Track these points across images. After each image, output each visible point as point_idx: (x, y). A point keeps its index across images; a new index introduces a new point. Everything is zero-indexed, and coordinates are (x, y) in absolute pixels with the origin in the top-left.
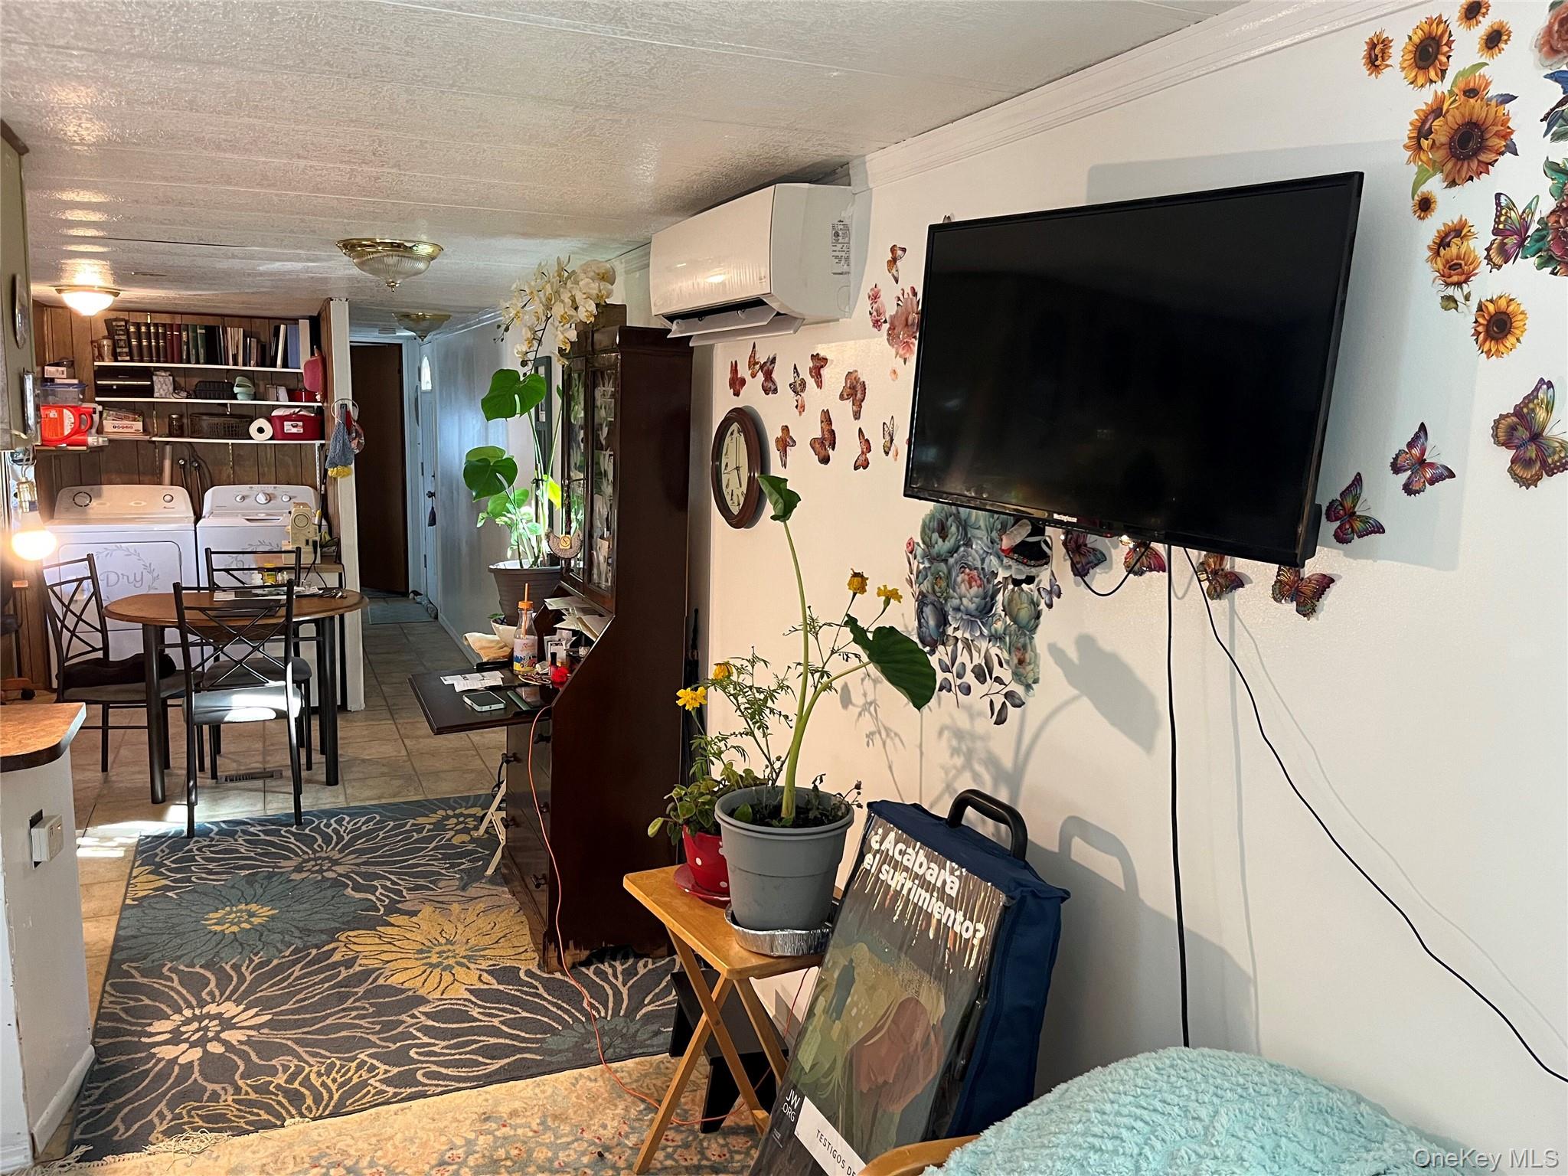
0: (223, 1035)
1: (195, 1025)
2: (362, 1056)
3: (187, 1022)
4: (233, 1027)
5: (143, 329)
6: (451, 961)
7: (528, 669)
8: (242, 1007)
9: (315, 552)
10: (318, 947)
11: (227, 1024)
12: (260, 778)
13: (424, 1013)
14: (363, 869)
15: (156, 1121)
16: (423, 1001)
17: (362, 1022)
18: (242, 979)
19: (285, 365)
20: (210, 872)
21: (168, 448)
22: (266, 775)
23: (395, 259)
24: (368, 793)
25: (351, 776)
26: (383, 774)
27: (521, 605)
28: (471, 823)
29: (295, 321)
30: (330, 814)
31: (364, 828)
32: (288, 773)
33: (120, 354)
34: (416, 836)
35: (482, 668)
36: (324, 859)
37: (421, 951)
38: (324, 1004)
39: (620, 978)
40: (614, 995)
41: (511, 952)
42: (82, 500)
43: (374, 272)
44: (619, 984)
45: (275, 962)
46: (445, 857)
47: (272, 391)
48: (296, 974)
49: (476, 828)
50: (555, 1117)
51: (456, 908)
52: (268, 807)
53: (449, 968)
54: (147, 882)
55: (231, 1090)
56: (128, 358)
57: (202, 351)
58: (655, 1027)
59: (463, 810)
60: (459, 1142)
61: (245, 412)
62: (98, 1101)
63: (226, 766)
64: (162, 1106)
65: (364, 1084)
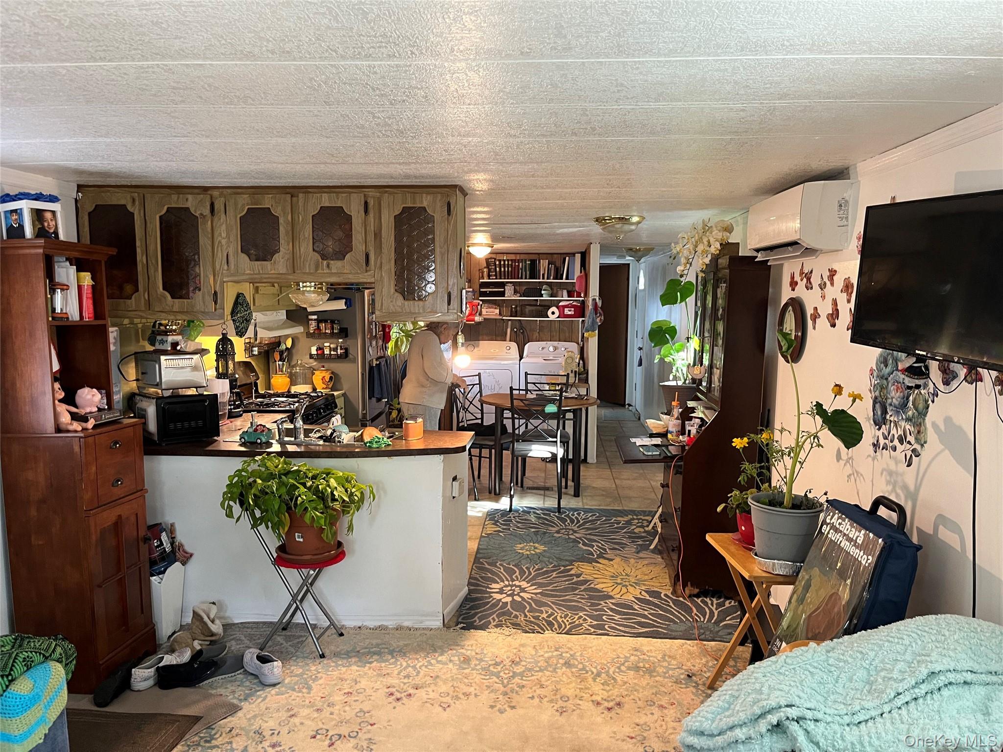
0: (521, 594)
1: (509, 588)
2: (581, 614)
3: (506, 586)
4: (526, 592)
5: (502, 263)
6: (627, 583)
7: (675, 438)
8: (529, 585)
9: (576, 377)
10: (564, 566)
11: (523, 590)
12: (542, 489)
13: (612, 603)
14: (588, 537)
15: (492, 621)
16: (611, 597)
17: (582, 601)
18: (530, 573)
19: (567, 278)
20: (518, 527)
21: (510, 322)
22: (546, 489)
23: (620, 225)
24: (594, 503)
25: (586, 494)
26: (603, 495)
27: (673, 403)
28: (645, 523)
29: (574, 254)
30: (575, 510)
31: (590, 518)
32: (556, 489)
33: (491, 276)
34: (616, 526)
35: (652, 436)
36: (570, 529)
37: (613, 577)
38: (565, 590)
39: (715, 606)
40: (710, 613)
41: (659, 585)
43: (610, 232)
44: (714, 609)
45: (545, 569)
46: (630, 537)
47: (560, 292)
48: (554, 576)
49: (648, 526)
50: (670, 657)
51: (632, 561)
52: (546, 503)
53: (626, 586)
54: (491, 529)
55: (523, 615)
56: (495, 277)
57: (528, 273)
58: (730, 631)
59: (641, 517)
60: (622, 656)
61: (547, 304)
62: (469, 609)
63: (527, 483)
64: (494, 616)
65: (581, 625)
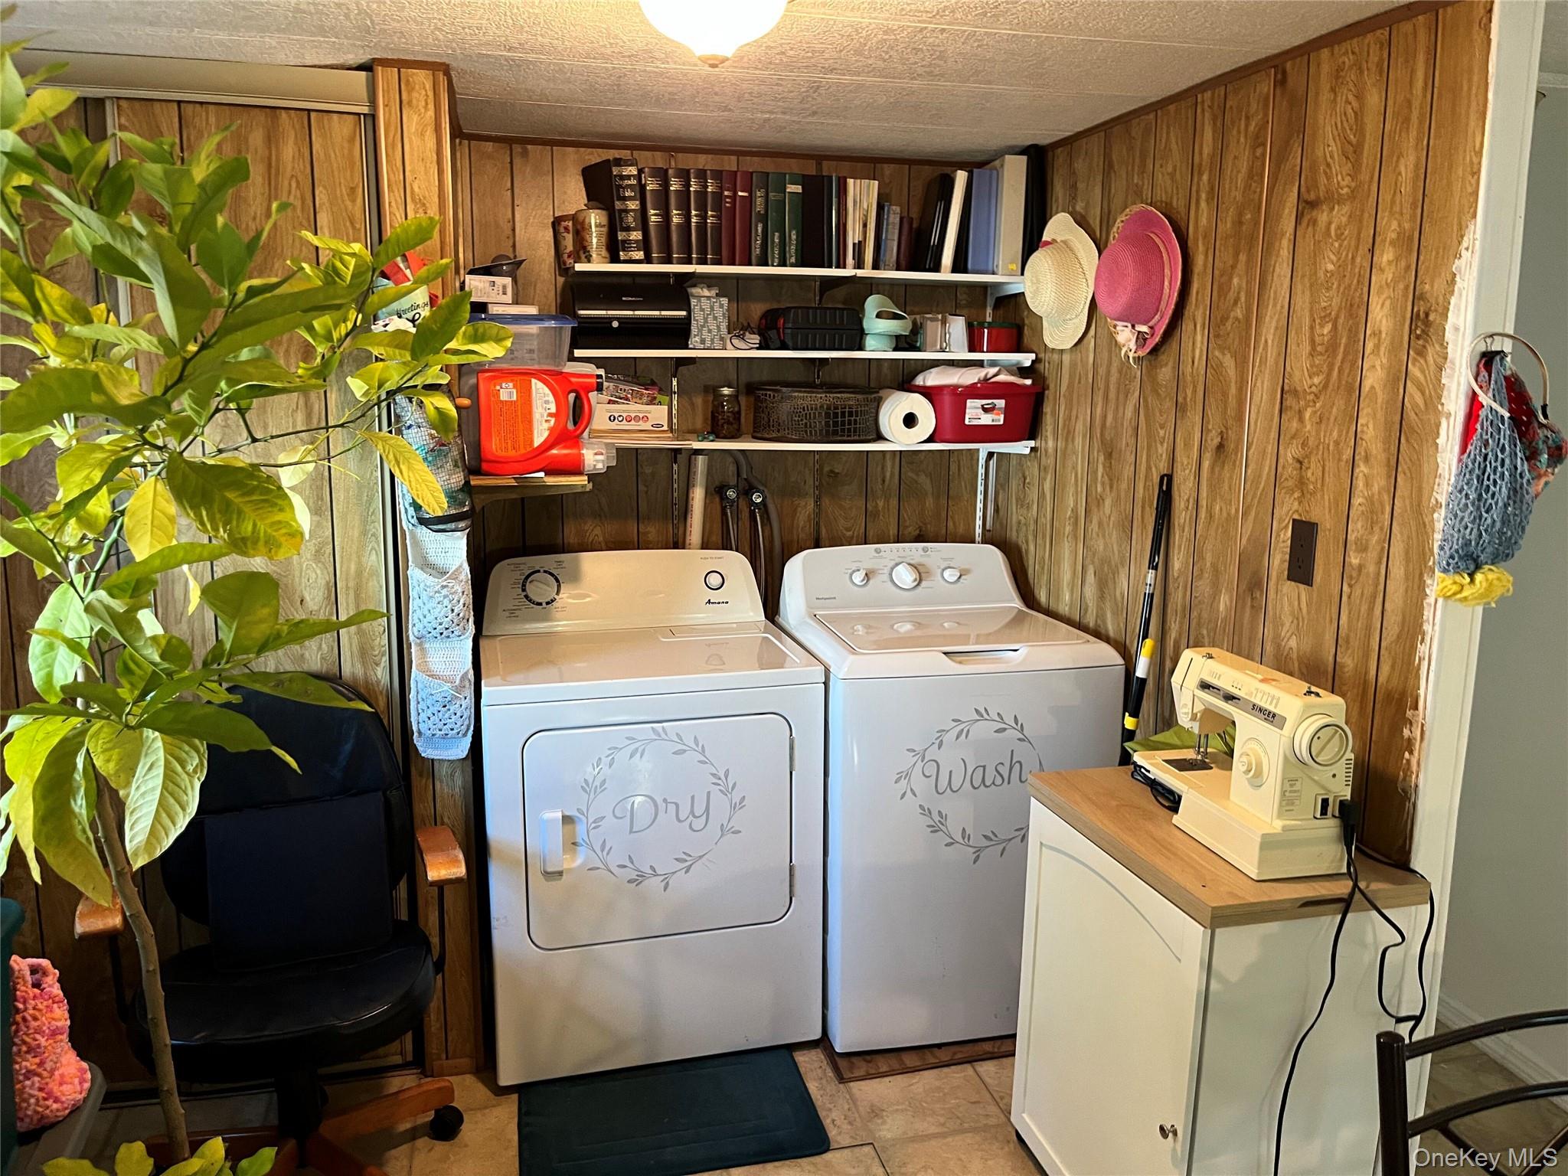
5: (675, 186)
19: (959, 266)
21: (705, 462)
33: (626, 245)
42: (540, 589)
47: (932, 328)
56: (640, 255)
57: (792, 235)
